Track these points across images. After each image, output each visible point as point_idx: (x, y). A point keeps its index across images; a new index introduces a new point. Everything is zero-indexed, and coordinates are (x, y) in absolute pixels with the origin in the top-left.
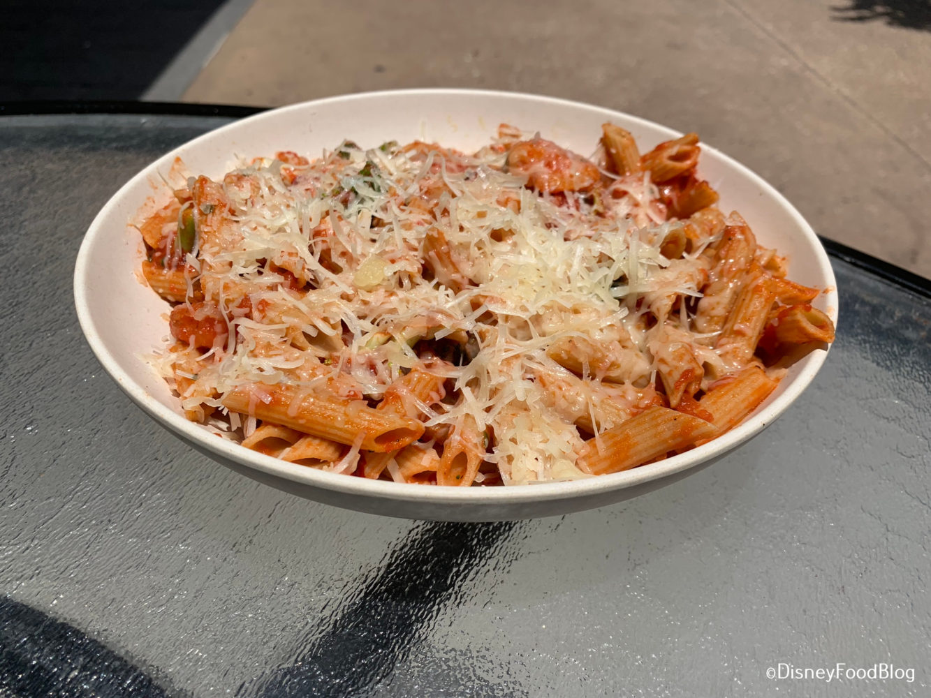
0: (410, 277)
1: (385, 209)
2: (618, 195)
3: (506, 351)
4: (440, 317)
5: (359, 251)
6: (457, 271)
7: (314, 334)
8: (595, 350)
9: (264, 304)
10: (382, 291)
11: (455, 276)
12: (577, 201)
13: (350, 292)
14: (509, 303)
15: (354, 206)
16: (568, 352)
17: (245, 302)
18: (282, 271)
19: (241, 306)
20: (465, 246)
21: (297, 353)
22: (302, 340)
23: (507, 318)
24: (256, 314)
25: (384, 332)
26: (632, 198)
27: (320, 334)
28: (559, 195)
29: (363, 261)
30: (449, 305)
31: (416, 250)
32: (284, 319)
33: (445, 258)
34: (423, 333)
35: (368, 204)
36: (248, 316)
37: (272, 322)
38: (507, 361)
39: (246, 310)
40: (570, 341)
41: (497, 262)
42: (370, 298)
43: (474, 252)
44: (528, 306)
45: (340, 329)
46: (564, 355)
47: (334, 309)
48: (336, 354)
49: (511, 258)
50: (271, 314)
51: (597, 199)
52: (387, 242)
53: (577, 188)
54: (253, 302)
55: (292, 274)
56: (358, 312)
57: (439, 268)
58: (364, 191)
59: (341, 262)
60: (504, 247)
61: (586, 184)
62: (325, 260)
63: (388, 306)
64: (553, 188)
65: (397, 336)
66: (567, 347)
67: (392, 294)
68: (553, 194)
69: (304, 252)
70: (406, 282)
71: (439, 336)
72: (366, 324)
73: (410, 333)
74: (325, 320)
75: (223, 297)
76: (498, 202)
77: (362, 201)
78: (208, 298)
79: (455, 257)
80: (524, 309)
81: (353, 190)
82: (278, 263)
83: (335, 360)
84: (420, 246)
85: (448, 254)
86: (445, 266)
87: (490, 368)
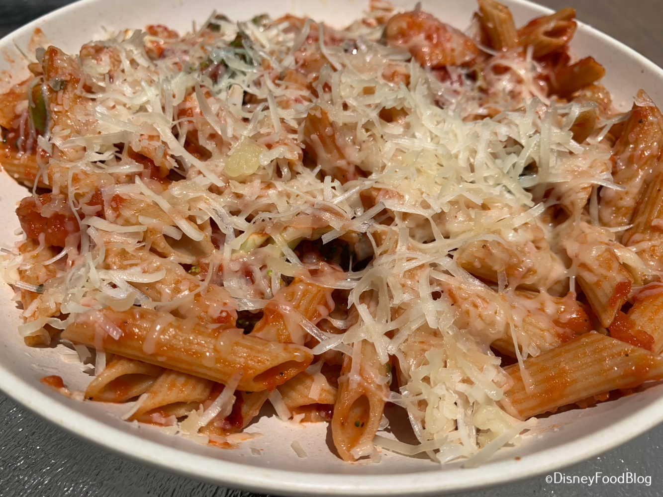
0: (290, 165)
1: (258, 83)
2: (500, 70)
3: (409, 260)
4: (327, 216)
5: (230, 133)
6: (342, 156)
7: (177, 237)
8: (511, 254)
9: (118, 200)
10: (257, 183)
11: (341, 163)
12: (460, 76)
13: (220, 184)
14: (407, 197)
15: (224, 82)
16: (481, 260)
17: (96, 199)
18: (140, 157)
19: (91, 203)
20: (350, 127)
21: (157, 261)
22: (163, 245)
23: (405, 216)
24: (109, 212)
25: (261, 232)
26: (515, 74)
27: (184, 236)
28: (441, 71)
29: (235, 145)
30: (337, 201)
31: (294, 132)
32: (141, 219)
33: (330, 142)
34: (308, 234)
35: (240, 79)
36: (101, 215)
37: (127, 223)
38: (411, 273)
39: (98, 208)
40: (484, 246)
41: (388, 147)
42: (244, 190)
43: (362, 134)
44: (430, 201)
45: (209, 229)
46: (477, 264)
47: (202, 205)
48: (205, 261)
49: (405, 142)
50: (127, 213)
51: (481, 74)
52: (261, 123)
53: (459, 62)
54: (106, 198)
55: (152, 162)
56: (230, 207)
57: (322, 154)
58: (235, 64)
59: (210, 146)
60: (395, 128)
61: (467, 58)
62: (192, 145)
63: (265, 201)
64: (435, 62)
65: (277, 238)
66: (480, 254)
67: (269, 186)
68: (434, 68)
69: (168, 136)
70: (285, 171)
71: (327, 238)
72: (240, 222)
73: (291, 234)
74: (191, 219)
75: (72, 191)
76: (384, 76)
77: (233, 75)
78: (55, 191)
79: (340, 142)
80: (426, 206)
81: (223, 63)
82: (136, 149)
83: (204, 268)
84: (300, 128)
85: (332, 137)
86: (329, 151)
87: (391, 281)
